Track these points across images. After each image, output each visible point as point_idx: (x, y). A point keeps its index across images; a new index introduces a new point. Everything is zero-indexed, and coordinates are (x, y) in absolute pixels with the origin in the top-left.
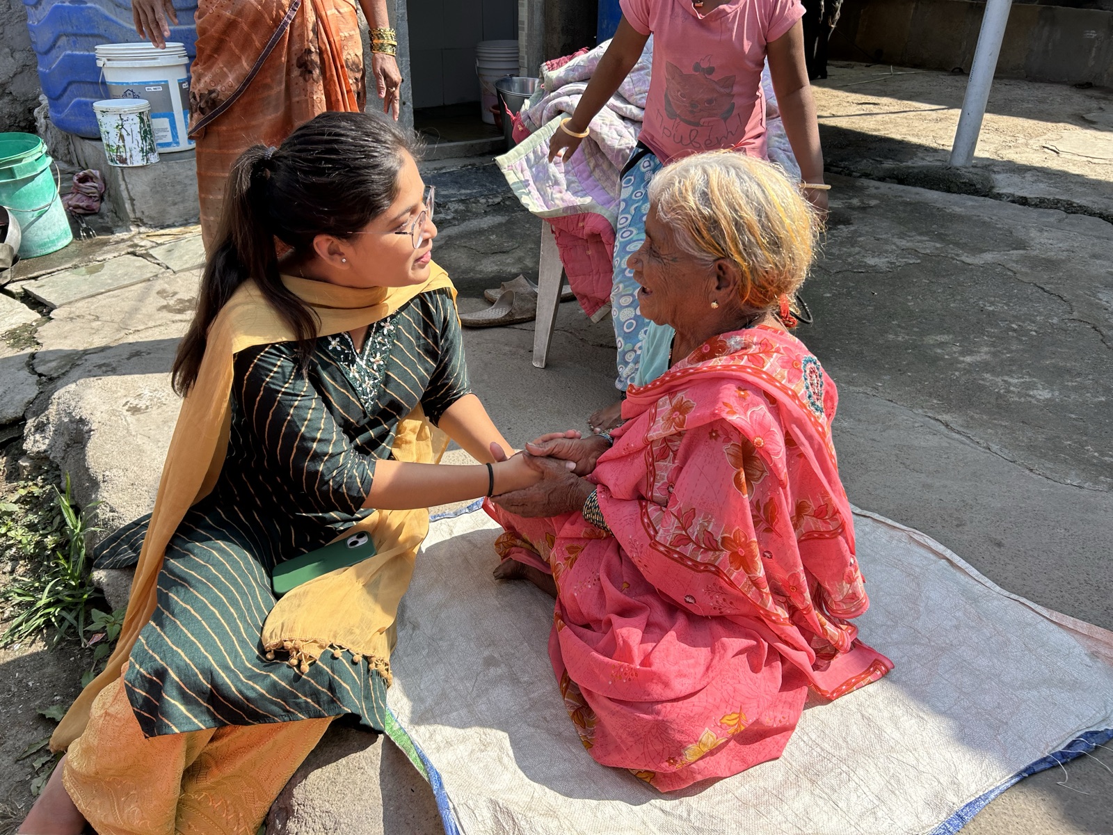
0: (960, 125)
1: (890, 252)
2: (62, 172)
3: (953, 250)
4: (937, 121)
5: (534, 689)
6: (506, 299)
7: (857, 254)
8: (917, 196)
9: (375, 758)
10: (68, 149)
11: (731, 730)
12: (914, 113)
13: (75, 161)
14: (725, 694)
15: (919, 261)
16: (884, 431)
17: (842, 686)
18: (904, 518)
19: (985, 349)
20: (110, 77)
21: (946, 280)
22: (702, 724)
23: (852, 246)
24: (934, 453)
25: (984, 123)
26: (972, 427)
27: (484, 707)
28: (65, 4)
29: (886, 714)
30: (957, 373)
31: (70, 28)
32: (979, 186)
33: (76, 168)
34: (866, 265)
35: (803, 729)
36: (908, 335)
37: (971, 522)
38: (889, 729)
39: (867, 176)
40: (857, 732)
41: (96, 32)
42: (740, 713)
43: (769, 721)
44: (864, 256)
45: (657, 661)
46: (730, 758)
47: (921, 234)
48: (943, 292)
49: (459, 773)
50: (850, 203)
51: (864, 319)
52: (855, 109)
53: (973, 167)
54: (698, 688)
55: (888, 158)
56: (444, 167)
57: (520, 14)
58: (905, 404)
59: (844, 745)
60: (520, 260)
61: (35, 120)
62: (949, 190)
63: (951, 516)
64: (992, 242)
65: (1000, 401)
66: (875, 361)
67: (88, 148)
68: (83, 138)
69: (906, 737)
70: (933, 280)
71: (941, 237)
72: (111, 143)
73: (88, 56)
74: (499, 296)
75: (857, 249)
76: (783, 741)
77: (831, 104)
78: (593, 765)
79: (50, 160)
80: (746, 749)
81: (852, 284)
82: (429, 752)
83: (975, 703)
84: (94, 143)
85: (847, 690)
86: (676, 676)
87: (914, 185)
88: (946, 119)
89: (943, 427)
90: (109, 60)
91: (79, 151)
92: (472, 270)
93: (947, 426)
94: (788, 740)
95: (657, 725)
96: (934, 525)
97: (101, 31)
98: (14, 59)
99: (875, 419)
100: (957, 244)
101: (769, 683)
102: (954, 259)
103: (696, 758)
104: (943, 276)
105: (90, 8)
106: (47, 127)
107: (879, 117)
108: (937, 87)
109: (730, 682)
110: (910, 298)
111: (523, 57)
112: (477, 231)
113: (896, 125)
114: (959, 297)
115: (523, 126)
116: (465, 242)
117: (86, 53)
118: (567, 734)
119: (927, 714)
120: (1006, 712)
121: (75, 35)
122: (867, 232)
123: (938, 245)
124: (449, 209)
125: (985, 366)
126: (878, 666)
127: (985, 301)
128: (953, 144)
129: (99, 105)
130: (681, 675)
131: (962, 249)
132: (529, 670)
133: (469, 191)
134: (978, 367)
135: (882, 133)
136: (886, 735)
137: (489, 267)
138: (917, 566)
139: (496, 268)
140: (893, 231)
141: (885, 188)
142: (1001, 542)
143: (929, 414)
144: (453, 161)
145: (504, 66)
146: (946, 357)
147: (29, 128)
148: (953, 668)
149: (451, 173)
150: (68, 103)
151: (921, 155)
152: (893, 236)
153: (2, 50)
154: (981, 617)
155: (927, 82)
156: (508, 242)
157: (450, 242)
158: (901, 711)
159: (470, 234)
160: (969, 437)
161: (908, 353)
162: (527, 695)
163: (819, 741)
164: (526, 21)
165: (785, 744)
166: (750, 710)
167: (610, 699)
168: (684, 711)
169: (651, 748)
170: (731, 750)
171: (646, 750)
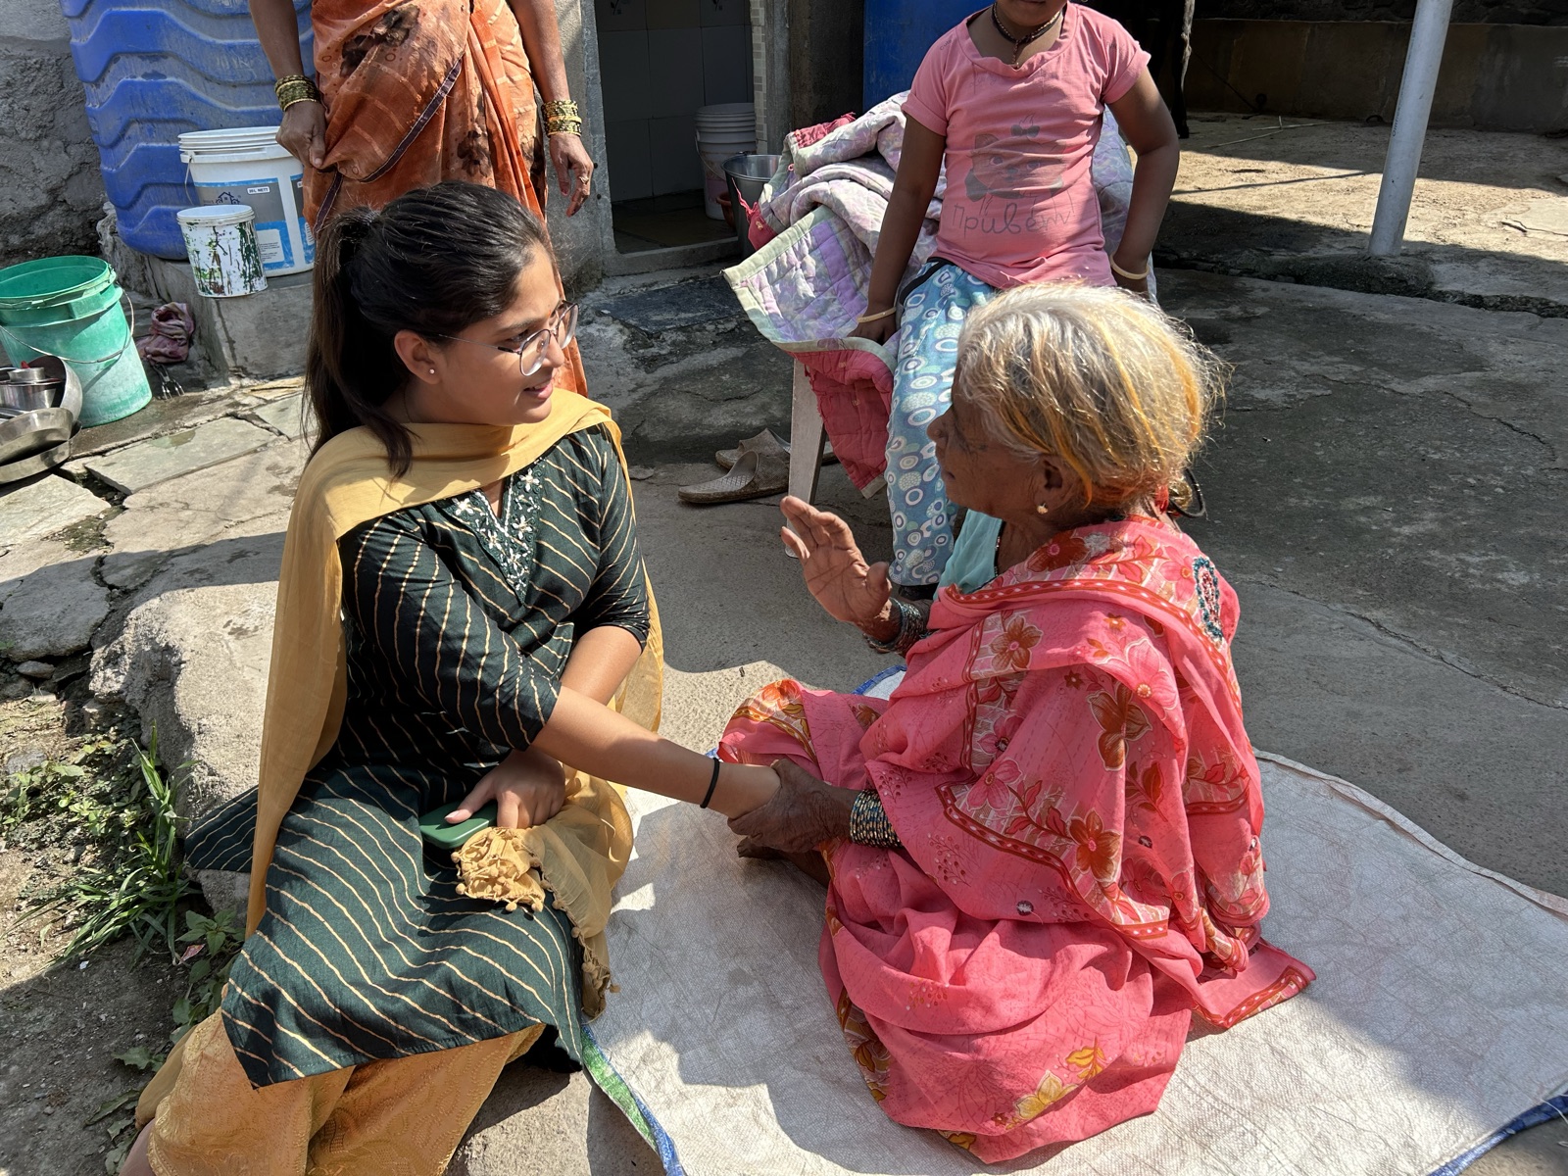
0: (1380, 197)
1: (1288, 381)
2: (137, 307)
3: (1377, 374)
4: (1348, 191)
5: (801, 1016)
6: (747, 464)
7: (1240, 384)
8: (1323, 300)
9: (580, 1118)
10: (144, 275)
11: (1083, 1073)
12: (1315, 182)
13: (153, 291)
14: (1072, 1021)
15: (1329, 392)
16: (1288, 636)
17: (1240, 1006)
18: (1322, 761)
19: (1431, 515)
20: (199, 177)
21: (1369, 417)
22: (1041, 1064)
24: (1362, 665)
25: (1416, 192)
26: (1415, 628)
27: (730, 1043)
28: (136, 80)
29: (1306, 1047)
30: (1390, 551)
31: (144, 111)
32: (1411, 282)
33: (155, 300)
34: (1253, 401)
35: (1187, 1069)
36: (1317, 497)
37: (1420, 765)
38: (1312, 1069)
39: (1250, 273)
40: (1265, 1072)
41: (179, 115)
42: (1095, 1048)
43: (1137, 1058)
44: (1249, 387)
45: (975, 975)
46: (1083, 1113)
47: (1330, 353)
48: (1366, 435)
49: (699, 1137)
50: (1228, 312)
51: (1254, 477)
52: (1229, 179)
53: (1402, 255)
54: (1034, 1014)
55: (1279, 247)
56: (656, 283)
57: (756, 67)
58: (1317, 597)
59: (1247, 1092)
60: (764, 408)
61: (98, 237)
62: (1368, 290)
63: (1389, 756)
64: (1434, 361)
65: (1455, 590)
66: (1271, 537)
67: (170, 273)
68: (164, 260)
69: (1336, 1080)
70: (1351, 419)
71: (1360, 357)
72: (202, 266)
73: (168, 148)
74: (737, 459)
75: (1240, 378)
76: (1158, 1087)
77: (1196, 174)
78: (887, 1124)
79: (119, 291)
80: (1106, 1100)
81: (1234, 428)
82: (656, 1107)
83: (1435, 1029)
84: (179, 266)
85: (1248, 1012)
86: (1002, 997)
87: (1318, 284)
88: (1361, 188)
89: (1374, 629)
90: (197, 153)
91: (159, 279)
92: (698, 424)
93: (1379, 626)
94: (1165, 1086)
95: (977, 1067)
96: (1366, 771)
97: (187, 115)
98: (69, 155)
99: (1274, 620)
100: (1383, 366)
101: (1134, 1005)
102: (1379, 387)
103: (1034, 1114)
104: (1366, 412)
105: (171, 83)
106: (114, 246)
107: (1265, 189)
108: (1346, 144)
109: (1080, 1004)
110: (1319, 445)
111: (761, 127)
112: (703, 370)
113: (1290, 199)
114: (1390, 442)
115: (763, 223)
116: (687, 386)
117: (167, 145)
118: (849, 1079)
119: (1366, 1046)
120: (1480, 1040)
121: (151, 121)
122: (1253, 353)
123: (1356, 369)
124: (664, 340)
125: (1431, 540)
126: (1293, 977)
127: (1427, 446)
128: (1372, 224)
129: (185, 215)
130: (1009, 995)
131: (1391, 372)
132: (793, 989)
133: (691, 315)
134: (1422, 541)
135: (1269, 212)
136: (1307, 1077)
137: (721, 419)
138: (1344, 831)
139: (730, 420)
140: (1290, 350)
141: (1276, 289)
142: (1464, 794)
143: (1353, 611)
144: (667, 274)
145: (735, 139)
146: (1374, 528)
147: (90, 249)
148: (1401, 978)
149: (665, 291)
150: (144, 213)
151: (1325, 240)
152: (1290, 357)
153: (51, 143)
154: (1440, 903)
155: (1332, 137)
156: (747, 383)
157: (666, 387)
158: (1328, 1042)
159: (694, 374)
160: (1412, 642)
161: (1319, 524)
162: (791, 1024)
163: (1211, 1087)
164: (764, 77)
165: (1161, 1092)
166: (1110, 1043)
167: (908, 1031)
168: (1014, 1047)
169: (969, 1101)
170: (1084, 1101)
171: (962, 1103)
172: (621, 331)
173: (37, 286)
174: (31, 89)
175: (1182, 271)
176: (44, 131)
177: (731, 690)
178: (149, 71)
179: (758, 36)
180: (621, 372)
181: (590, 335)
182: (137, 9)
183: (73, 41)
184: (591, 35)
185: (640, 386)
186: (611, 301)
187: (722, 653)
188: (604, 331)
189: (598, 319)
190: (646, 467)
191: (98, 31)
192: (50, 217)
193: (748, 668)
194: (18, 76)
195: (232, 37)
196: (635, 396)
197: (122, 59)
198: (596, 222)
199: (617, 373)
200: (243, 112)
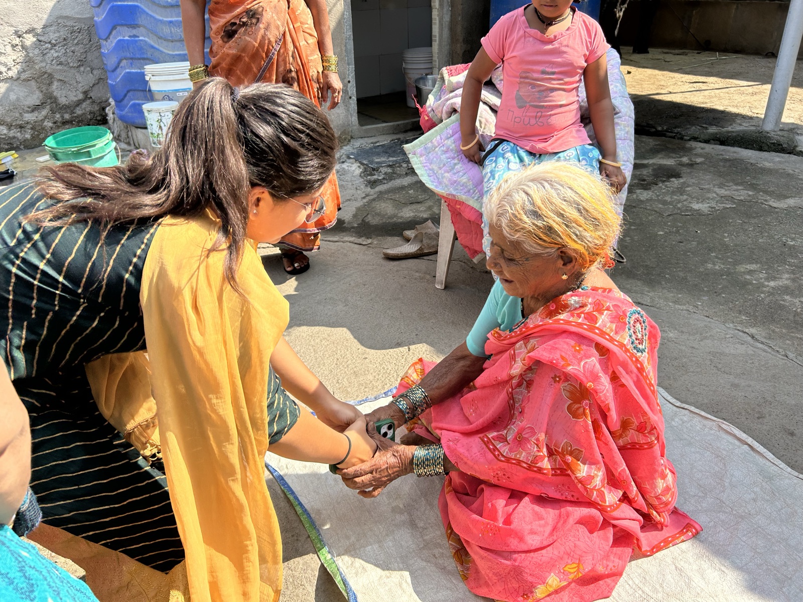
0: (769, 98)
1: (711, 199)
2: (123, 150)
3: (762, 196)
4: (753, 94)
5: (428, 533)
6: (418, 238)
7: (685, 200)
8: (735, 154)
9: (312, 578)
10: (128, 135)
11: (572, 576)
12: (735, 89)
13: (132, 142)
14: (567, 548)
15: (734, 206)
16: (702, 340)
17: (661, 543)
18: (715, 410)
19: (787, 276)
20: (154, 87)
21: (756, 221)
22: (549, 570)
23: (681, 194)
24: (741, 358)
25: (789, 95)
26: (773, 339)
27: (391, 544)
28: (125, 38)
29: (695, 567)
30: (762, 295)
31: (128, 54)
32: (785, 146)
33: (132, 147)
34: (692, 210)
35: (629, 575)
36: (723, 264)
37: (770, 415)
38: (697, 580)
39: (695, 139)
40: (671, 579)
41: (145, 56)
42: (579, 564)
43: (601, 569)
44: (690, 202)
45: (516, 520)
46: (571, 595)
47: (736, 184)
48: (754, 230)
49: (371, 594)
50: (681, 161)
51: (689, 252)
52: (687, 87)
53: (780, 130)
55: (712, 125)
56: (378, 142)
57: (433, 30)
58: (719, 320)
59: (660, 590)
60: (430, 208)
61: (106, 115)
62: (761, 149)
63: (753, 410)
64: (794, 190)
65: (797, 318)
66: (696, 285)
67: (139, 134)
68: (137, 127)
69: (710, 586)
70: (746, 221)
71: (753, 187)
72: (154, 132)
73: (140, 73)
74: (414, 235)
75: (685, 197)
76: (613, 584)
77: (669, 84)
78: (467, 593)
79: (114, 144)
80: (584, 589)
81: (680, 225)
82: (350, 576)
83: (766, 561)
84: (143, 131)
85: (664, 546)
86: (529, 533)
87: (733, 145)
88: (760, 93)
89: (750, 338)
90: (153, 76)
91: (135, 137)
92: (395, 216)
93: (753, 337)
94: (616, 583)
95: (514, 569)
96: (739, 417)
97: (149, 56)
98: (93, 75)
99: (695, 331)
100: (766, 192)
101: (602, 541)
102: (762, 203)
103: (543, 595)
104: (754, 218)
105: (141, 40)
106: (114, 120)
107: (706, 93)
108: (753, 68)
109: (572, 539)
110: (726, 235)
111: (435, 61)
112: (400, 188)
113: (720, 98)
114: (766, 234)
115: (428, 116)
116: (391, 196)
117: (139, 71)
118: (450, 568)
119: (728, 569)
120: (790, 569)
121: (132, 59)
122: (693, 183)
123: (751, 193)
124: (381, 172)
125: (786, 290)
126: (690, 529)
127: (787, 237)
128: (764, 112)
129: (146, 107)
130: (532, 532)
131: (770, 196)
132: (425, 519)
133: (395, 159)
134: (780, 290)
135: (708, 105)
136: (694, 584)
137: (407, 213)
138: (724, 450)
139: (412, 214)
140: (714, 182)
141: (709, 148)
142: (793, 432)
143: (739, 328)
144: (385, 137)
145: (422, 66)
146: (754, 282)
147: (103, 121)
148: (750, 532)
149: (383, 146)
150: (128, 105)
151: (739, 121)
152: (714, 186)
153: (85, 69)
154: (775, 493)
155: (745, 64)
156: (422, 195)
157: (381, 196)
158: (707, 565)
159: (395, 190)
160: (771, 347)
161: (723, 279)
162: (422, 536)
163: (641, 585)
164: (438, 35)
165: (614, 586)
166: (587, 561)
167: (480, 547)
168: (535, 560)
169: (510, 586)
170: (572, 589)
171: (506, 586)
172: (359, 167)
173: (75, 141)
174: (76, 41)
175: (658, 138)
176: (82, 63)
177: (403, 358)
178: (132, 35)
179: (435, 14)
180: (358, 188)
181: (344, 168)
182: (126, 3)
183: (96, 19)
184: (348, 15)
185: (367, 195)
186: (355, 151)
187: (399, 338)
188: (351, 167)
189: (348, 160)
190: (368, 238)
191: (107, 14)
192: (84, 105)
193: (412, 347)
194: (69, 35)
195: (171, 17)
196: (365, 201)
197: (118, 28)
198: (348, 110)
199: (356, 188)
200: (176, 55)
